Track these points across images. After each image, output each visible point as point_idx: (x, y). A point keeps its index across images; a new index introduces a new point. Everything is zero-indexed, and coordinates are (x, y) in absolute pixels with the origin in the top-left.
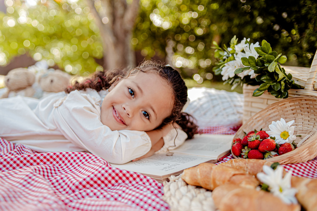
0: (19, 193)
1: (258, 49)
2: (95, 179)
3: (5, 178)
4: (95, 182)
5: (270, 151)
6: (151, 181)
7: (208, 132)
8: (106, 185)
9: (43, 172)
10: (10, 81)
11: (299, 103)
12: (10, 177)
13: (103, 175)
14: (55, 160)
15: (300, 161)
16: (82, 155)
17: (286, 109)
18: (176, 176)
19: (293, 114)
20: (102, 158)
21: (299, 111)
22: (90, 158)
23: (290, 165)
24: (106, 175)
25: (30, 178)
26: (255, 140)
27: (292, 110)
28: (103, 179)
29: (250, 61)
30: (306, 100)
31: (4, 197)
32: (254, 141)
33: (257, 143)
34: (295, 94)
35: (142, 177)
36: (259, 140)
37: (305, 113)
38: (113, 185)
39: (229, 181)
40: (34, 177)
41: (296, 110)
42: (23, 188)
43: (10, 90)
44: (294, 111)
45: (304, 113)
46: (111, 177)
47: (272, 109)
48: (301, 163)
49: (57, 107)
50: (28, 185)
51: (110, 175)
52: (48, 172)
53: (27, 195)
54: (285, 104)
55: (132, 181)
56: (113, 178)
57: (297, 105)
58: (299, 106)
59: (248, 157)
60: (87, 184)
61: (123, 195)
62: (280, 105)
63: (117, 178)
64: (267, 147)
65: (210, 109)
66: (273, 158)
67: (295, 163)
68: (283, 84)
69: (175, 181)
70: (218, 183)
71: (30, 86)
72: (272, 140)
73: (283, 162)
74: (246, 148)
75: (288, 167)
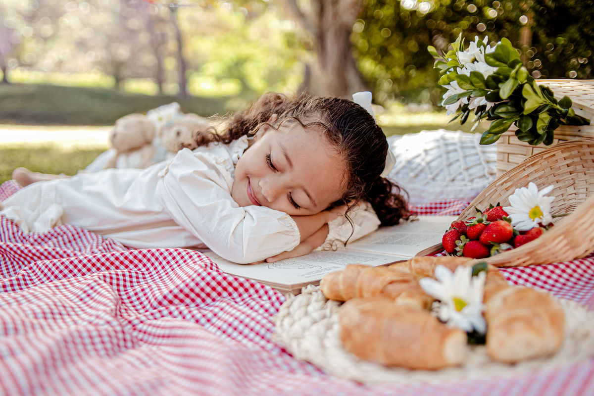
0: (69, 309)
1: (488, 57)
2: (187, 290)
3: (61, 287)
4: (187, 296)
5: (499, 243)
6: (271, 293)
7: (431, 213)
8: (204, 300)
9: (118, 279)
10: (118, 137)
11: (579, 152)
12: (69, 286)
13: (197, 284)
14: (140, 261)
15: (555, 260)
16: (179, 254)
17: (557, 165)
18: (316, 286)
19: (571, 174)
20: (207, 257)
21: (579, 167)
22: (191, 257)
23: (532, 266)
24: (203, 284)
25: (92, 288)
26: (477, 223)
27: (568, 166)
28: (197, 290)
29: (474, 79)
30: (589, 146)
31: (44, 313)
32: (475, 225)
33: (479, 229)
34: (575, 136)
35: (258, 286)
36: (483, 224)
37: (590, 171)
38: (214, 300)
39: (382, 292)
40: (97, 287)
41: (576, 166)
42: (80, 303)
43: (120, 153)
44: (571, 169)
45: (588, 172)
46: (210, 287)
47: (532, 165)
49: (163, 177)
50: (87, 299)
51: (208, 284)
52: (125, 281)
53: (80, 313)
54: (554, 155)
55: (242, 294)
56: (214, 289)
57: (575, 156)
58: (579, 158)
59: (463, 255)
60: (174, 298)
61: (221, 314)
62: (545, 157)
63: (219, 289)
64: (494, 236)
65: (442, 170)
66: (503, 254)
67: (543, 263)
68: (544, 118)
69: (311, 294)
70: (366, 295)
71: (148, 143)
72: (507, 222)
73: (520, 261)
74: (463, 237)
75: (528, 271)
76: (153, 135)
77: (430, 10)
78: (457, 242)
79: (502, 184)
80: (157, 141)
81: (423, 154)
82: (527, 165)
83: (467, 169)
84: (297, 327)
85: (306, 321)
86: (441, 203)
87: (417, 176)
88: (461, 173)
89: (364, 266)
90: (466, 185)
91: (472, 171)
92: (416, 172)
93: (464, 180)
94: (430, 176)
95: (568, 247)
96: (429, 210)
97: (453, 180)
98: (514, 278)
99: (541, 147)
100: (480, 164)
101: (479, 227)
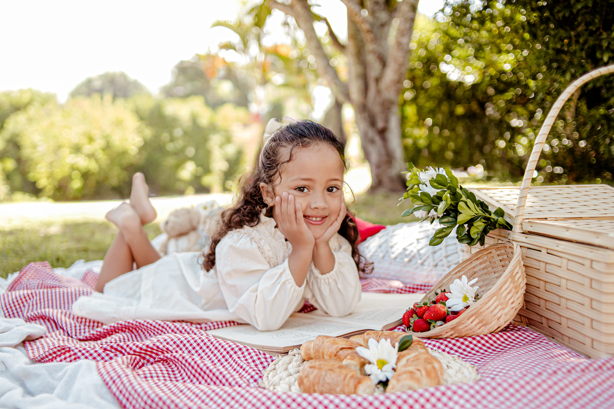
1: (432, 181)
5: (436, 321)
10: (170, 225)
15: (473, 334)
23: (457, 338)
26: (423, 305)
29: (424, 198)
30: (510, 247)
32: (422, 307)
33: (424, 310)
36: (427, 306)
39: (336, 355)
43: (171, 237)
47: (477, 259)
48: (482, 336)
54: (490, 253)
57: (504, 254)
59: (413, 329)
64: (433, 315)
65: (428, 257)
66: (437, 329)
67: (465, 336)
68: (479, 225)
69: (294, 355)
70: (326, 357)
71: (194, 229)
72: (442, 305)
73: (448, 334)
74: (414, 316)
75: (453, 341)
76: (198, 223)
77: (474, 81)
78: (411, 319)
79: (456, 273)
80: (201, 227)
81: (416, 242)
82: (474, 259)
83: (447, 257)
84: (276, 378)
85: (284, 374)
86: (421, 286)
87: (410, 261)
88: (441, 260)
89: (327, 337)
90: (444, 270)
91: (450, 259)
92: (410, 257)
93: (443, 266)
94: (420, 262)
95: (481, 325)
96: (411, 290)
97: (436, 266)
98: (443, 347)
99: (477, 247)
100: (457, 253)
101: (424, 308)
